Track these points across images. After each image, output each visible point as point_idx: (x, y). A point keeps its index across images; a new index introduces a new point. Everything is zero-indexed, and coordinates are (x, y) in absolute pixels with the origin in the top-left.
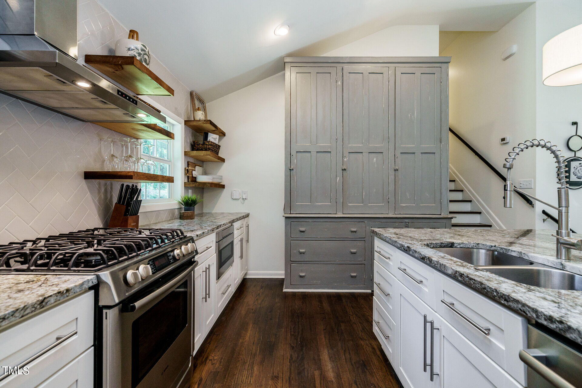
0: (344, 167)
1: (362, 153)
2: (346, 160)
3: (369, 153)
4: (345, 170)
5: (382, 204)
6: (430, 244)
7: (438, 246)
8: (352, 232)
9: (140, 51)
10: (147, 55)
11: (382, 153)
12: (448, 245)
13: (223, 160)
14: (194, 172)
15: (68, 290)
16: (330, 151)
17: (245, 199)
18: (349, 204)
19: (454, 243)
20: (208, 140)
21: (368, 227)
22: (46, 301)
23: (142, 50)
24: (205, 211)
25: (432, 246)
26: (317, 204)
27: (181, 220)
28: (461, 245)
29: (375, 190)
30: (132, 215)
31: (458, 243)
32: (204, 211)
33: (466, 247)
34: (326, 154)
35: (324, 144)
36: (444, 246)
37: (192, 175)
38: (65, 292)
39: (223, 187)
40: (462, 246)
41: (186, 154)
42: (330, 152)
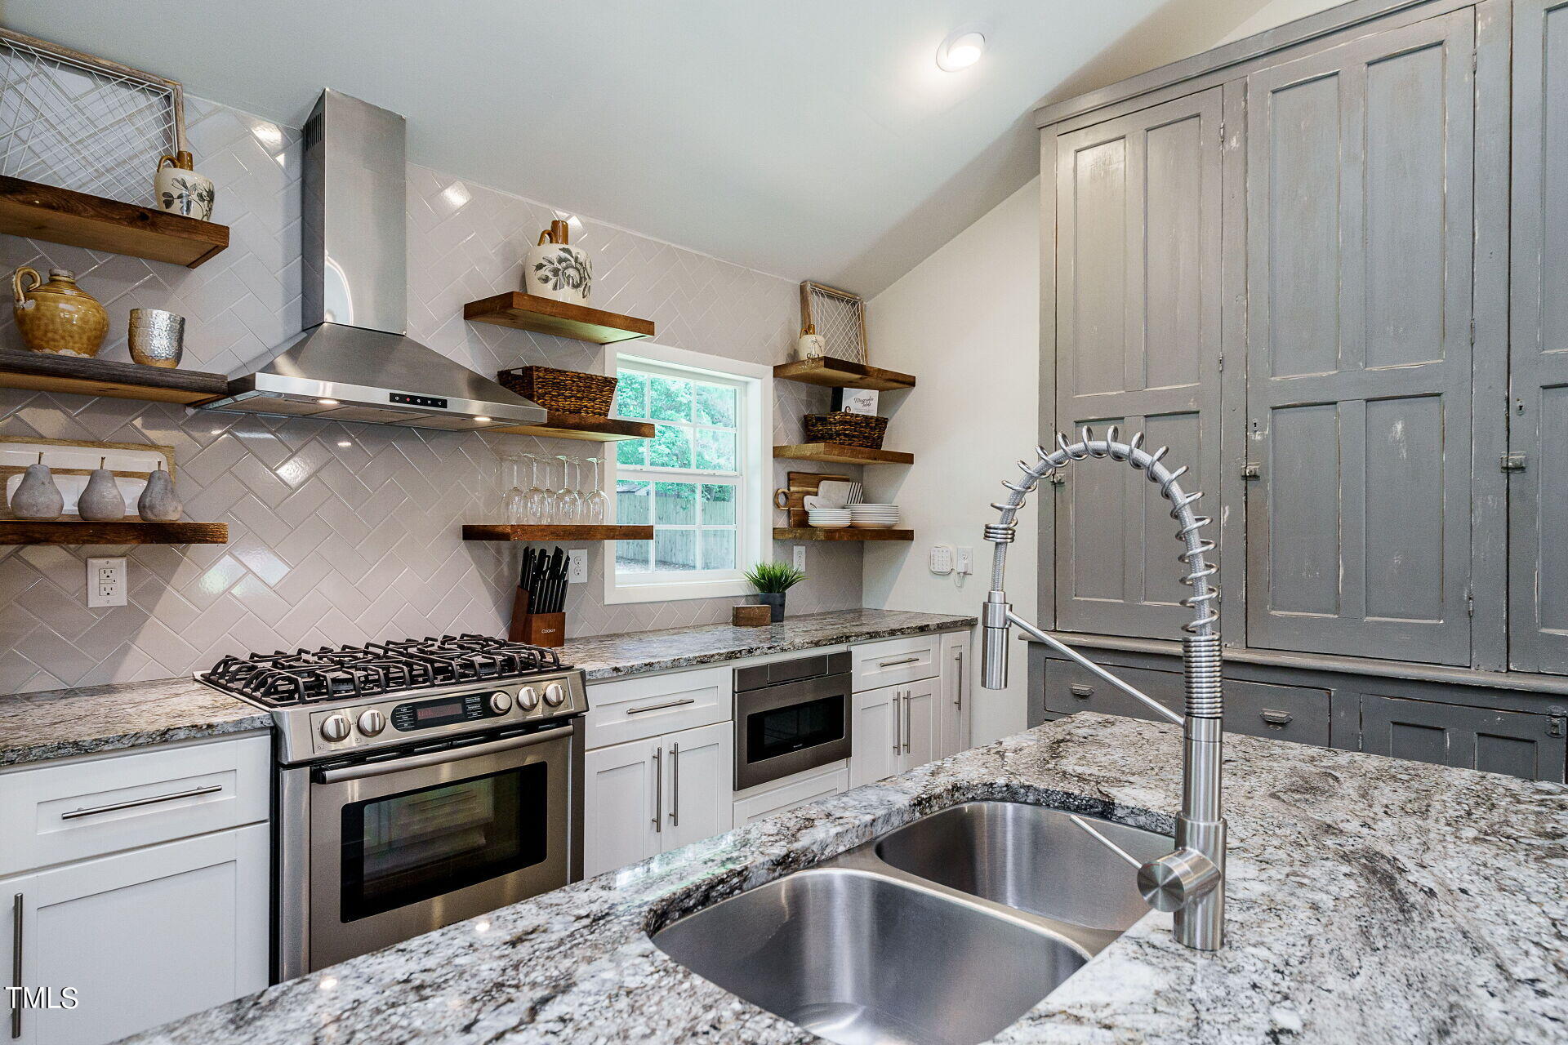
0: (1251, 468)
1: (1335, 403)
2: (1258, 438)
3: (1368, 401)
4: (1255, 477)
5: (1435, 622)
6: (1022, 791)
7: (1055, 801)
8: (1269, 723)
9: (556, 265)
10: (572, 267)
11: (1439, 395)
12: (1091, 807)
13: (908, 459)
14: (808, 499)
15: (210, 726)
16: (1194, 409)
17: (965, 573)
18: (1273, 613)
19: (1113, 804)
20: (843, 411)
21: (1342, 714)
22: (171, 733)
23: (560, 261)
24: (868, 603)
25: (1031, 798)
26: (1146, 603)
27: (738, 629)
28: (1140, 818)
29: (1397, 560)
30: (543, 612)
31: (1128, 808)
32: (865, 605)
33: (1159, 830)
34: (1182, 422)
35: (1172, 388)
36: (1078, 807)
37: (803, 507)
38: (204, 727)
39: (907, 536)
40: (1142, 819)
41: (778, 453)
42: (1198, 412)
